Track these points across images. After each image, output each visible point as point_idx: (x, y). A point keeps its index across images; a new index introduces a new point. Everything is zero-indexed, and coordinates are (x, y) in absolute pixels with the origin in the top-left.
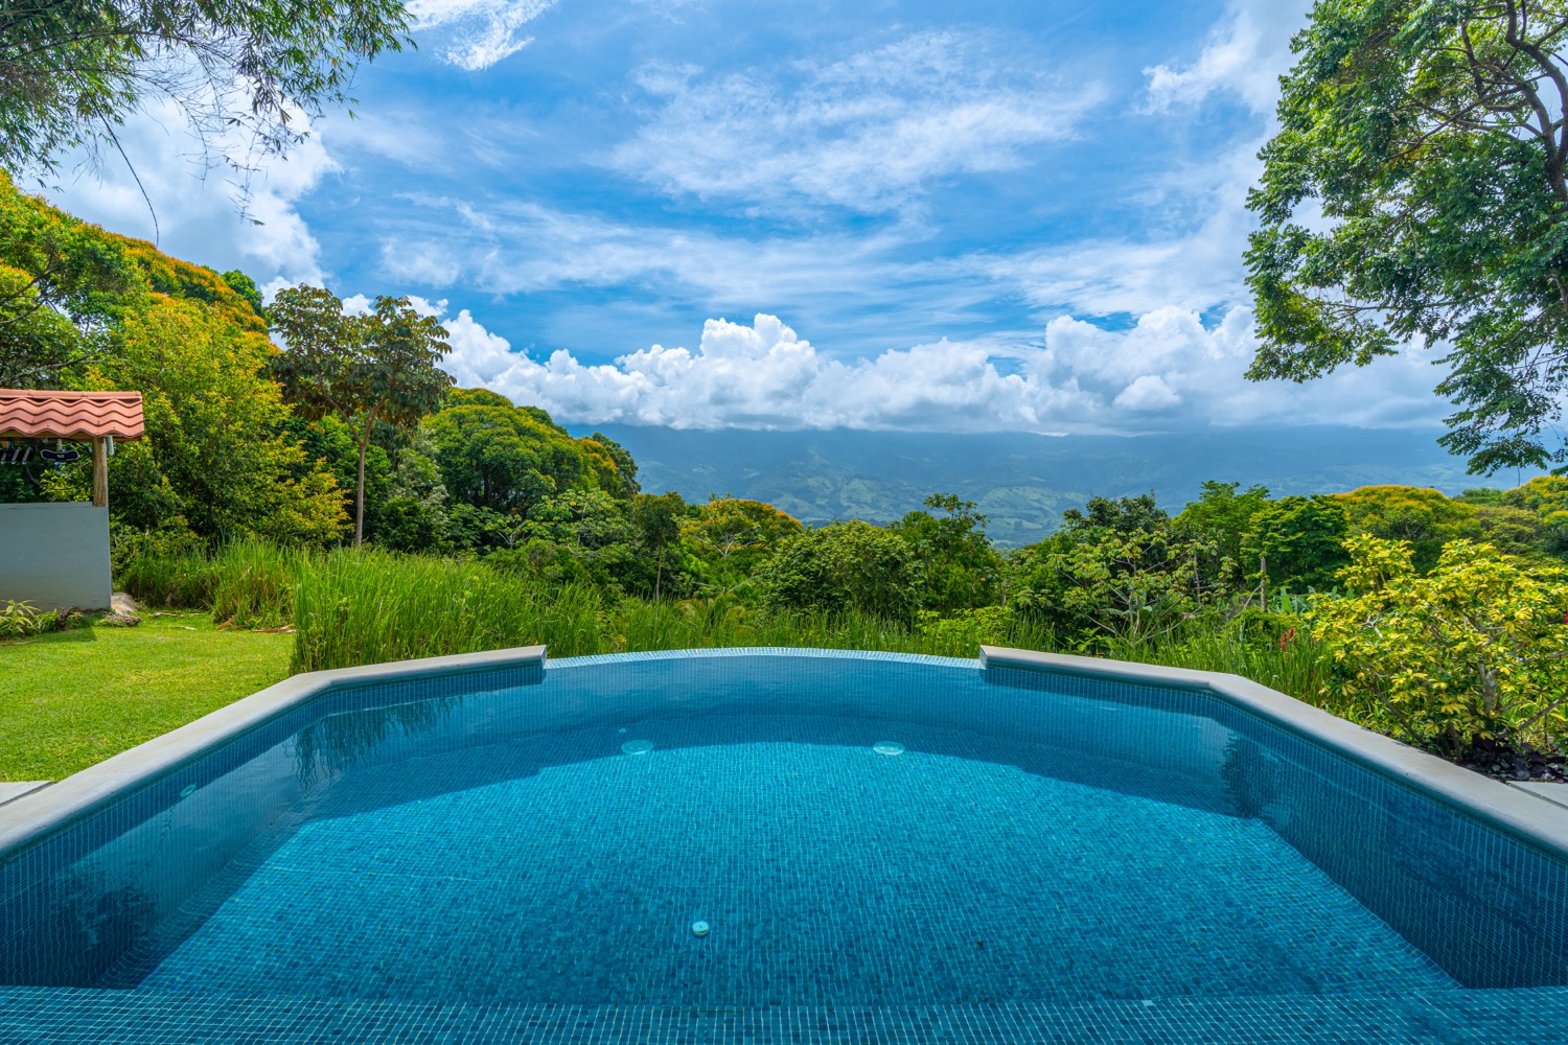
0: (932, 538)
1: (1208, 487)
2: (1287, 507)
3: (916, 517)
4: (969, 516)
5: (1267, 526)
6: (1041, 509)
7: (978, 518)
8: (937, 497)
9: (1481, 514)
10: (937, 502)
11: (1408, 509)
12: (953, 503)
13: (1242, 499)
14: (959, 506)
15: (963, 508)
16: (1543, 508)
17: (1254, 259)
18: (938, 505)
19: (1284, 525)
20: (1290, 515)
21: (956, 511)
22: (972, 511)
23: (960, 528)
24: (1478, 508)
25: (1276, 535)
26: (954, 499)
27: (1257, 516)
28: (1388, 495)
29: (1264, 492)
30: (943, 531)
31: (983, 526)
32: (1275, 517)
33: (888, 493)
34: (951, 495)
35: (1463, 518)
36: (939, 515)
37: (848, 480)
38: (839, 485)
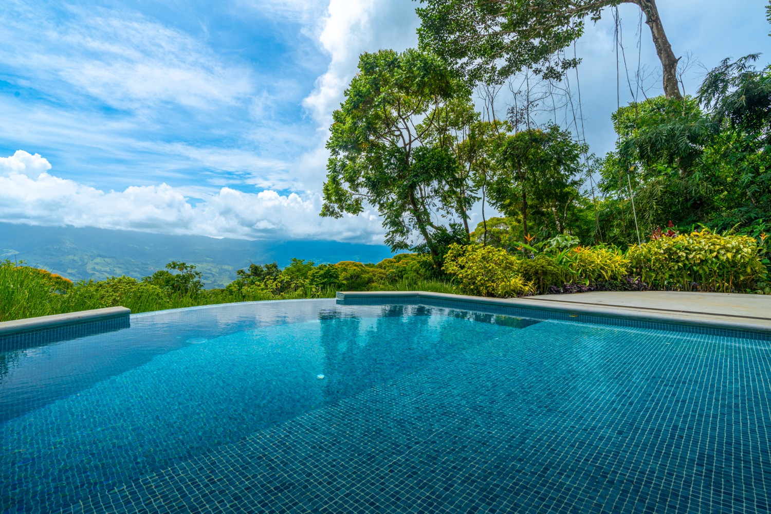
0: (172, 286)
1: (294, 261)
2: (321, 268)
3: (162, 273)
4: (192, 273)
5: (314, 276)
6: (211, 274)
7: (197, 274)
8: (174, 264)
9: (373, 271)
10: (174, 266)
11: (355, 270)
12: (183, 266)
13: (305, 266)
14: (186, 268)
15: (189, 269)
16: (387, 269)
17: (330, 168)
18: (174, 267)
19: (320, 276)
20: (322, 272)
21: (185, 270)
22: (193, 270)
23: (186, 279)
24: (371, 269)
25: (318, 280)
26: (184, 264)
27: (310, 273)
28: (348, 265)
29: (313, 264)
30: (177, 281)
31: (199, 278)
32: (316, 273)
33: (121, 266)
34: (182, 262)
35: (368, 273)
36: (175, 272)
37: (93, 258)
38: (86, 261)
